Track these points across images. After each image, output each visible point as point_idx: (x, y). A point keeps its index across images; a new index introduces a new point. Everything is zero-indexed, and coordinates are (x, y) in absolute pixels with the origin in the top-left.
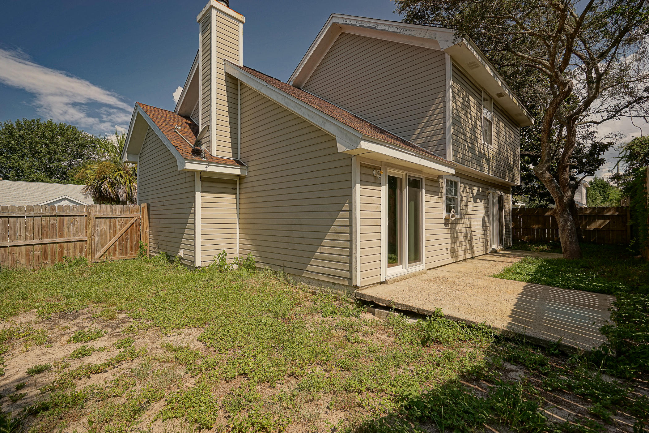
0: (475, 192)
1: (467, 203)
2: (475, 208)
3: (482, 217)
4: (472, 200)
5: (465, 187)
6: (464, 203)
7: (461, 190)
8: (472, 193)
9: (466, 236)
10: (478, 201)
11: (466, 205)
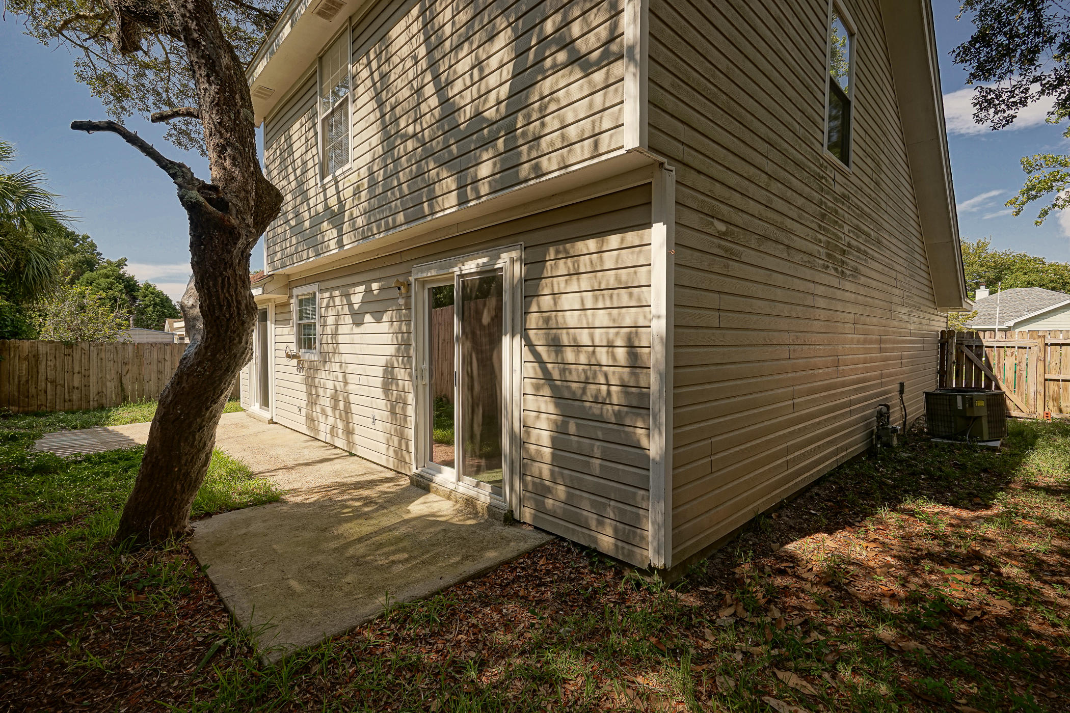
0: (357, 299)
1: (337, 329)
2: (357, 339)
3: (382, 361)
4: (348, 319)
5: (332, 297)
6: (329, 330)
7: (324, 305)
8: (350, 305)
9: (335, 398)
10: (368, 318)
11: (335, 334)
